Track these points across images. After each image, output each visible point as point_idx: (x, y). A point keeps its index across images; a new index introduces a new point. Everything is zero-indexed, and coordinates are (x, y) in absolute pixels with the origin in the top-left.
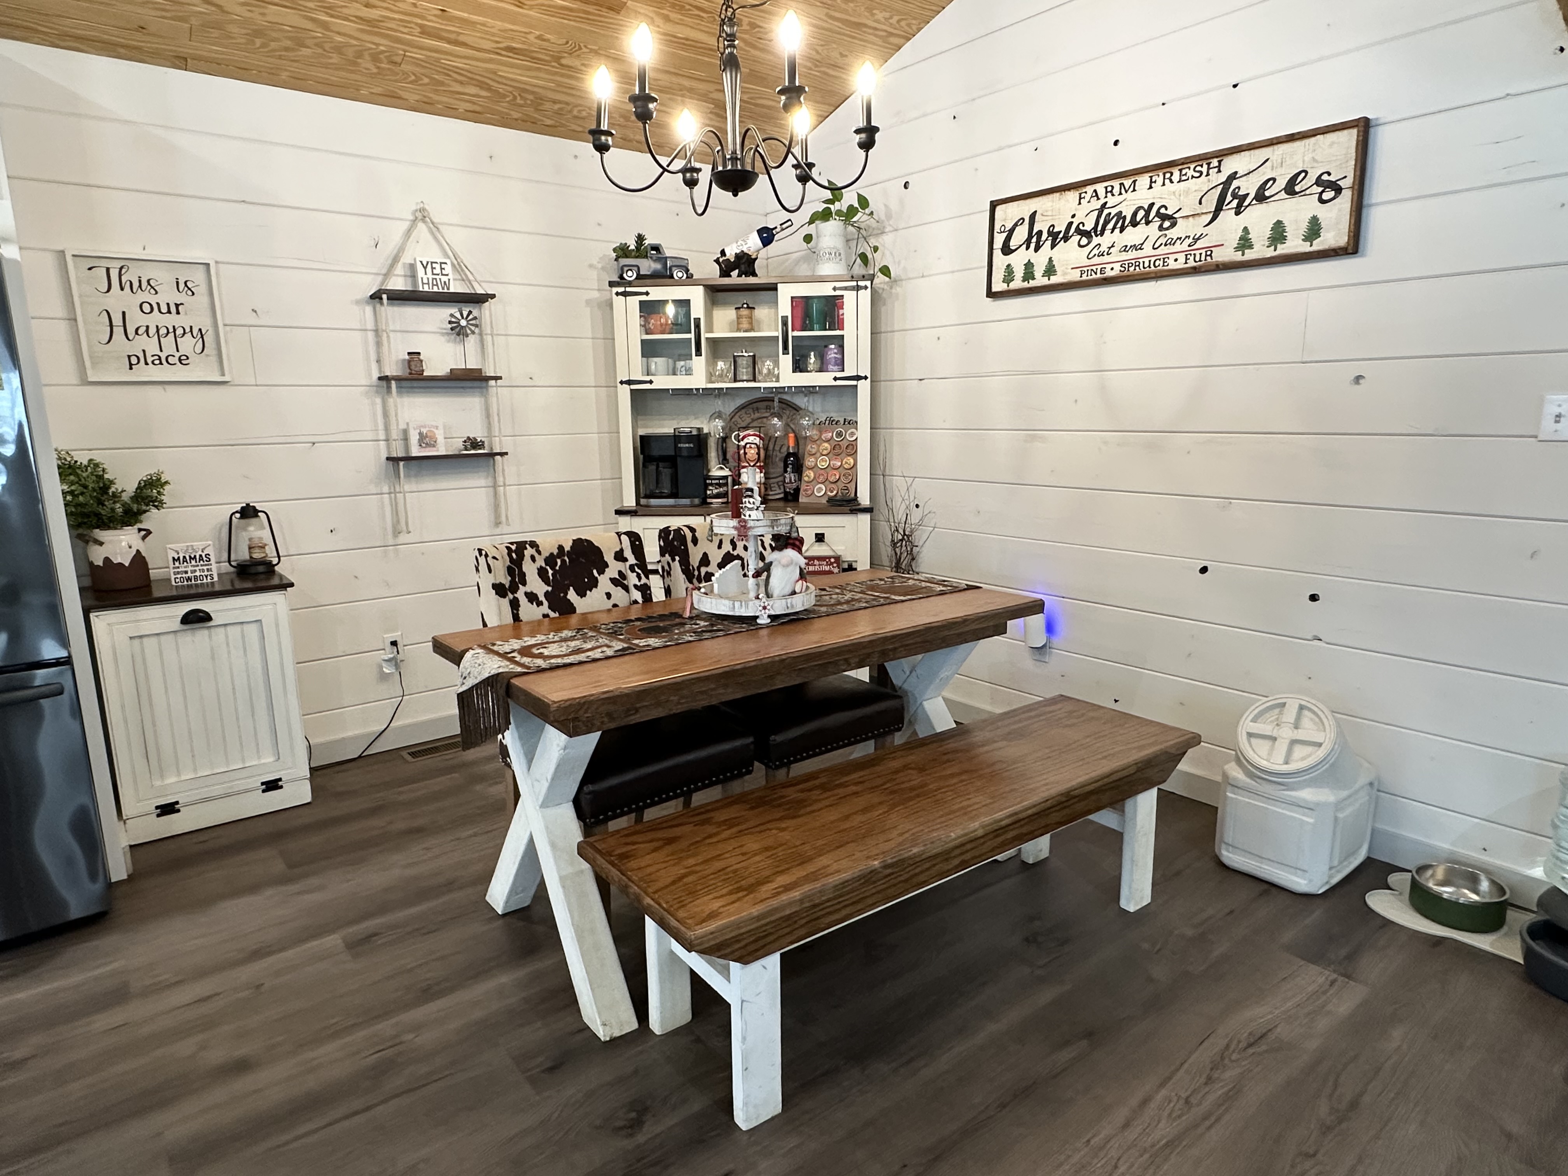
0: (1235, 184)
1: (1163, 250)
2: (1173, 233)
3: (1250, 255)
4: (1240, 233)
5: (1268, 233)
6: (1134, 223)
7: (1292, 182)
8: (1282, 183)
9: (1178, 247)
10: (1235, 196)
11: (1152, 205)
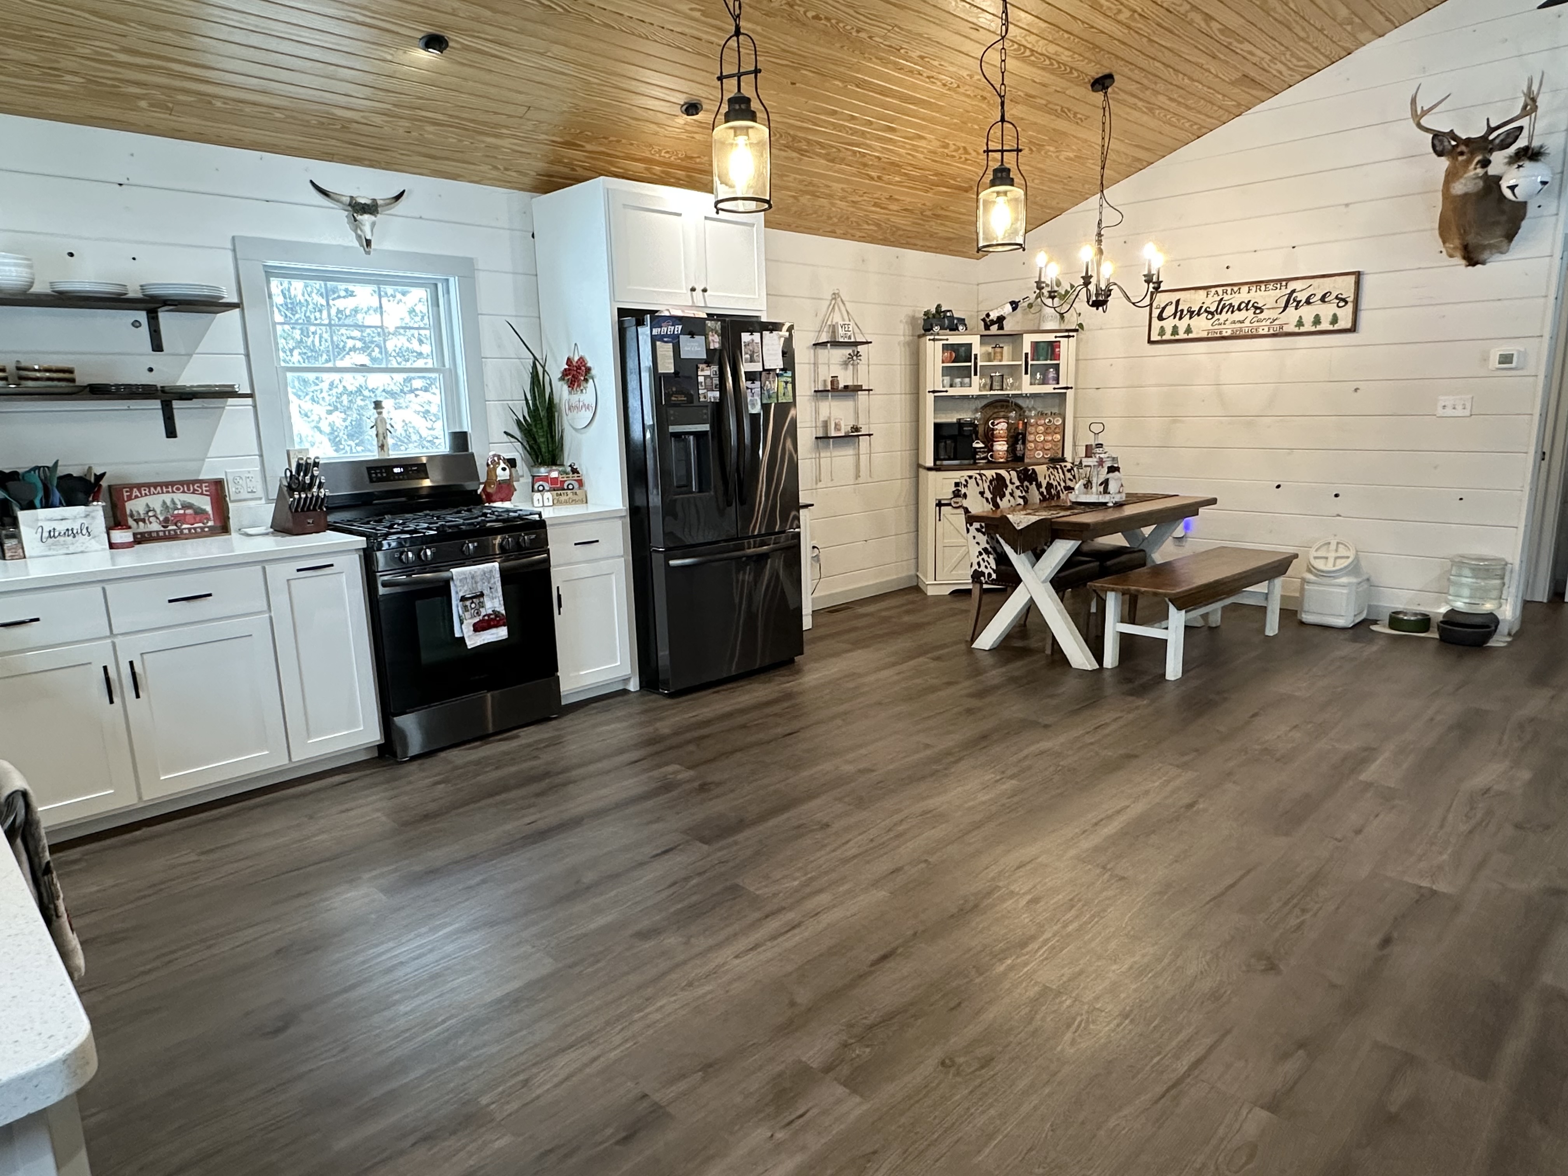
0: (1294, 295)
1: (1256, 324)
2: (1261, 316)
3: (1302, 329)
4: (1298, 319)
5: (1312, 319)
6: (1239, 309)
7: (1324, 296)
8: (1319, 296)
9: (1264, 323)
10: (1294, 300)
11: (1249, 301)
